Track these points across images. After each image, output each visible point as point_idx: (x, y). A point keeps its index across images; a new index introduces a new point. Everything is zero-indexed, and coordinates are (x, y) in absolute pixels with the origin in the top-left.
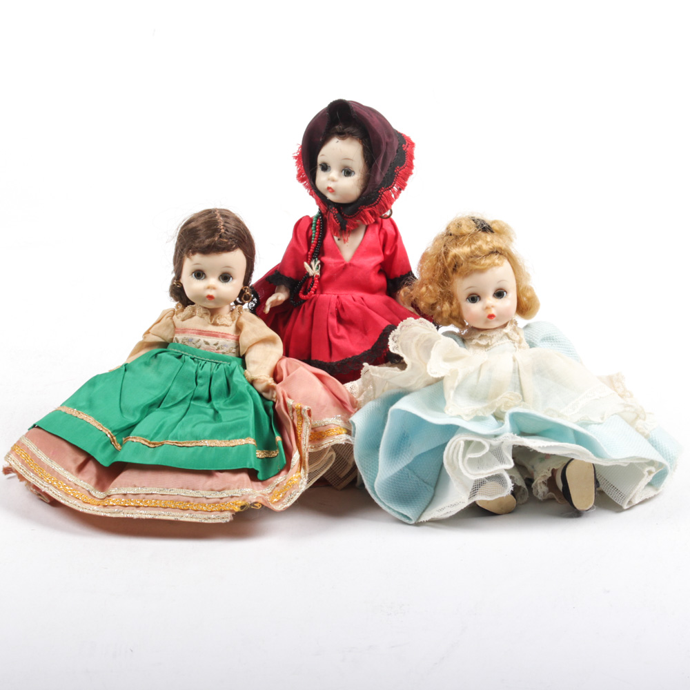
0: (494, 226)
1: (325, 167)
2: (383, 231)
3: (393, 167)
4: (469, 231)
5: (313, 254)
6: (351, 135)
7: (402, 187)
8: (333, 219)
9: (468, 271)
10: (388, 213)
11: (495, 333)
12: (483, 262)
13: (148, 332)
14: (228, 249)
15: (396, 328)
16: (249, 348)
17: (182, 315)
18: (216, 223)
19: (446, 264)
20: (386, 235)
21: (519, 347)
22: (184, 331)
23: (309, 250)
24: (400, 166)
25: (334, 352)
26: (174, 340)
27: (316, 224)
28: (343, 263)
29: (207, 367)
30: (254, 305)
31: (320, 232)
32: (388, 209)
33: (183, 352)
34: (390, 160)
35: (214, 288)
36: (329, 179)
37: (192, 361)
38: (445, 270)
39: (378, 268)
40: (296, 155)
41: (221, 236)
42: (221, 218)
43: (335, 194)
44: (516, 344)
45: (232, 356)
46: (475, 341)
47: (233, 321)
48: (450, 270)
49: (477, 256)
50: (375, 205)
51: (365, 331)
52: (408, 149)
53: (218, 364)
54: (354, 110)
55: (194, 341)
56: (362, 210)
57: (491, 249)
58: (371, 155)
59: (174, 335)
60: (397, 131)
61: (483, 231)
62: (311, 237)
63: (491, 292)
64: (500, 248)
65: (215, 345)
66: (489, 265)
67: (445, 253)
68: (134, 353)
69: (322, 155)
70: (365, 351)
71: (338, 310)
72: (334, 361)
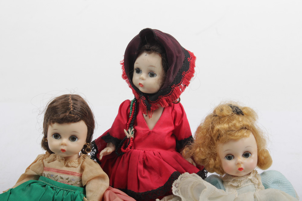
0: (244, 111)
1: (139, 71)
2: (174, 111)
3: (181, 72)
4: (228, 114)
5: (130, 124)
6: (155, 51)
7: (187, 84)
8: (143, 103)
9: (227, 140)
10: (178, 100)
11: (243, 179)
12: (236, 134)
13: (28, 168)
14: (75, 121)
15: (177, 179)
16: (88, 182)
17: (48, 159)
18: (68, 104)
19: (212, 135)
20: (176, 113)
21: (258, 188)
22: (49, 169)
23: (128, 122)
24: (186, 71)
25: (141, 186)
26: (43, 174)
27: (133, 106)
28: (148, 130)
29: (61, 193)
30: (94, 153)
31: (135, 111)
32: (177, 98)
33: (47, 183)
34: (179, 67)
35: (66, 145)
36: (140, 79)
37: (52, 189)
38: (212, 139)
39: (171, 134)
40: (122, 62)
41: (70, 113)
42: (72, 101)
43: (144, 88)
44: (256, 186)
45: (77, 186)
46: (230, 183)
47: (79, 164)
48: (215, 139)
49: (232, 130)
50: (169, 95)
51: (160, 174)
52: (191, 61)
53: (68, 192)
54: (156, 35)
55: (54, 176)
56: (161, 98)
57: (242, 126)
58: (167, 63)
59: (43, 171)
60: (185, 49)
61: (237, 114)
62: (129, 113)
63: (241, 154)
64: (248, 126)
65: (67, 179)
66: (241, 136)
67: (212, 128)
68: (20, 180)
69: (137, 63)
70: (160, 187)
71: (144, 160)
72: (141, 192)
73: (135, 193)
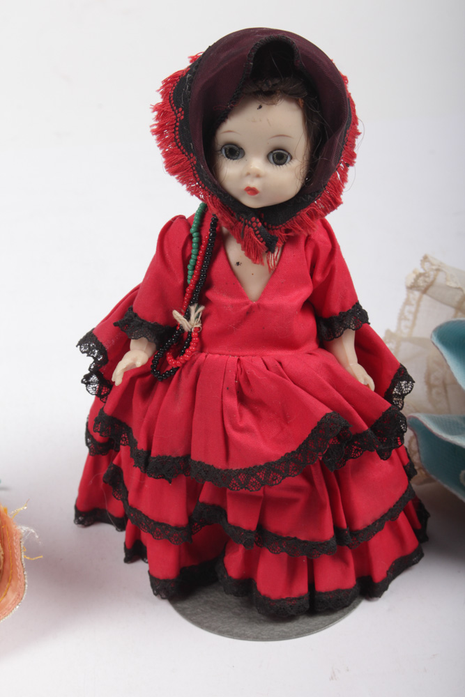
2: (311, 244)
20: (316, 249)
36: (248, 174)
43: (259, 198)
69: (228, 132)
70: (287, 454)
71: (239, 383)
72: (234, 469)
73: (219, 470)
